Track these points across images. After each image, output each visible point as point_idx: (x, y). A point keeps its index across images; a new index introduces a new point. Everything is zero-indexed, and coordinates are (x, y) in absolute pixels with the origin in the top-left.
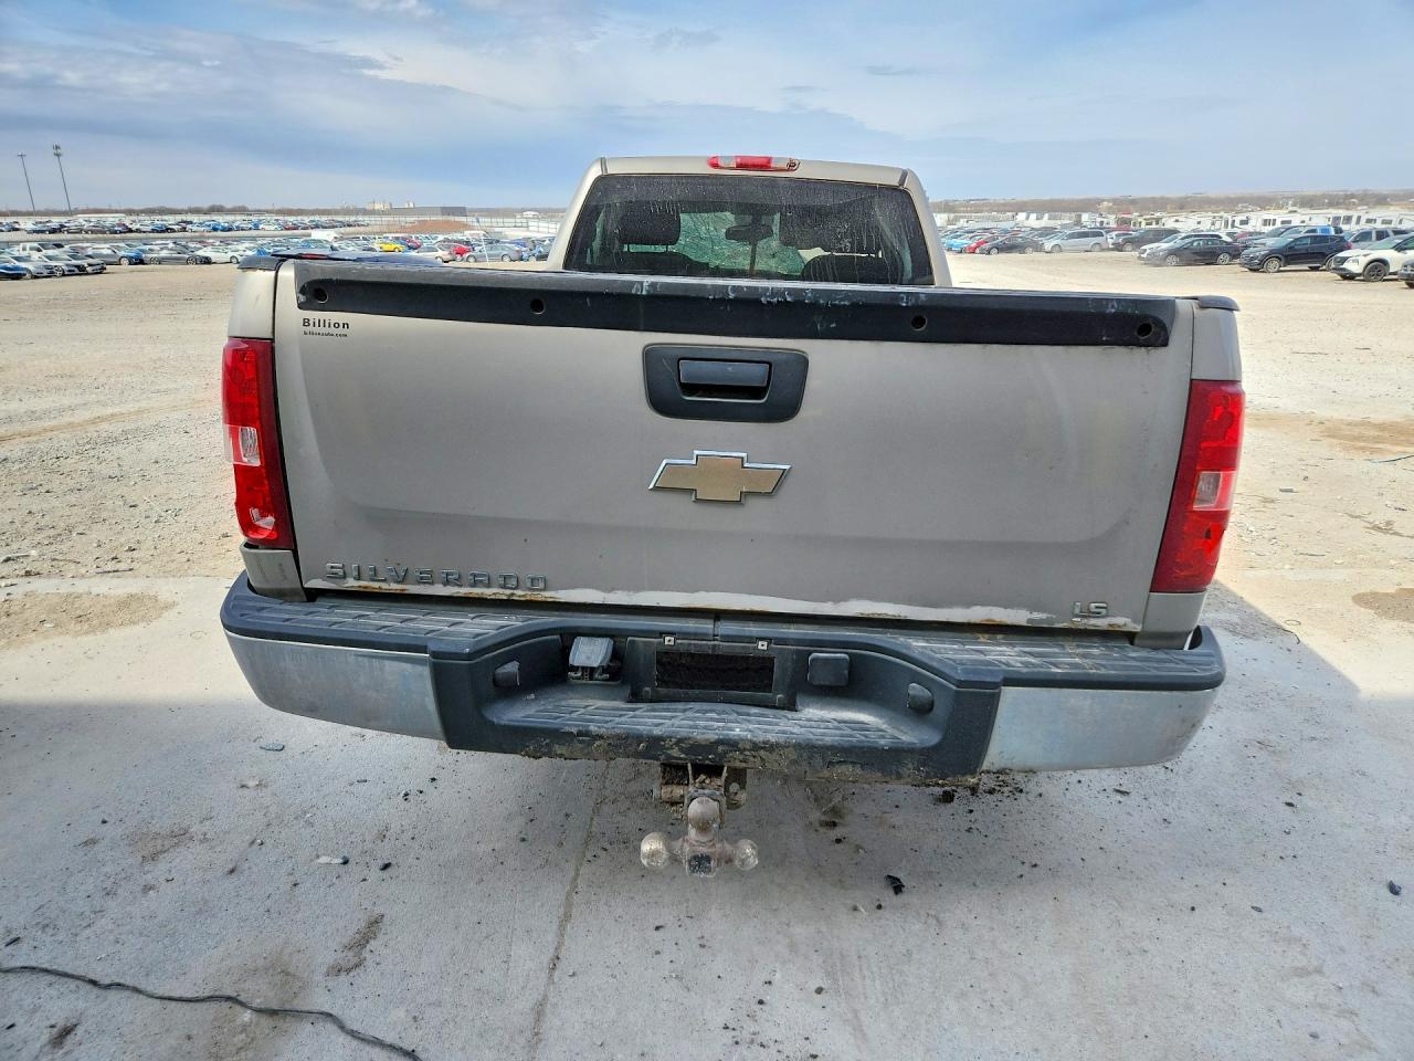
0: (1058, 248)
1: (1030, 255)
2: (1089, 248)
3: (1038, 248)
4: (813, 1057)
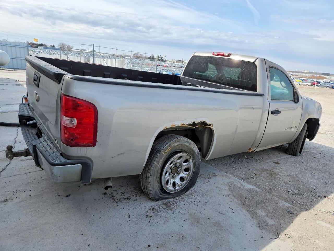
4: (12, 199)
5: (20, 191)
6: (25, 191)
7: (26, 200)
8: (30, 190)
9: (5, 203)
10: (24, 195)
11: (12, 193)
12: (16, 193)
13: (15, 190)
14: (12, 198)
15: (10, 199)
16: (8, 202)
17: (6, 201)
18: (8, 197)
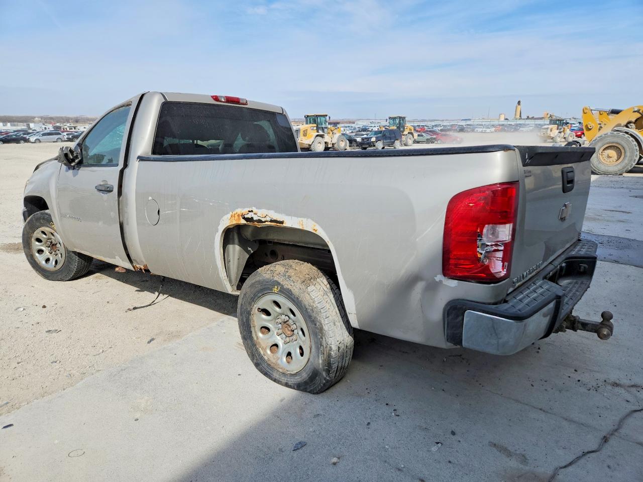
0: (38, 141)
1: (22, 145)
2: (55, 140)
3: (27, 141)
4: (605, 381)
5: (585, 386)
6: (579, 381)
7: (587, 369)
8: (569, 378)
9: (618, 382)
10: (586, 378)
11: (600, 390)
12: (593, 386)
13: (592, 392)
14: (604, 383)
15: (609, 383)
16: (612, 380)
17: (616, 384)
18: (610, 387)
